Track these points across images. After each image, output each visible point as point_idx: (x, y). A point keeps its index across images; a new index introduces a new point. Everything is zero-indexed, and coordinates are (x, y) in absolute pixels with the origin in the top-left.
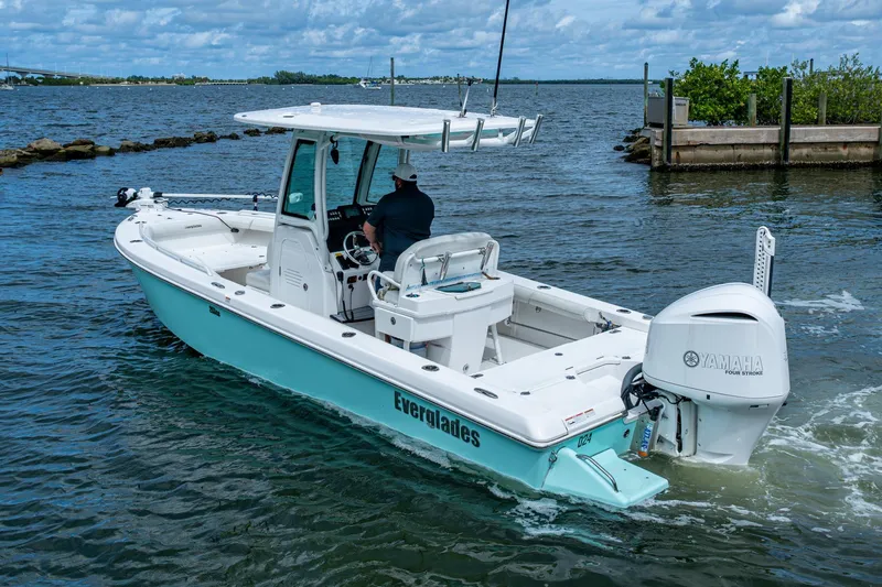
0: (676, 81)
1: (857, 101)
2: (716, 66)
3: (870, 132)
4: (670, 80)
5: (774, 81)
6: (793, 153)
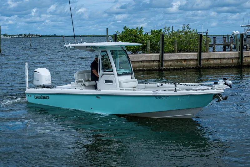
0: (119, 35)
1: (189, 43)
2: (134, 30)
3: (194, 55)
4: (115, 35)
5: (157, 35)
6: (165, 64)
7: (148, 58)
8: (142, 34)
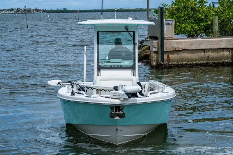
7: (215, 44)
8: (205, 6)
